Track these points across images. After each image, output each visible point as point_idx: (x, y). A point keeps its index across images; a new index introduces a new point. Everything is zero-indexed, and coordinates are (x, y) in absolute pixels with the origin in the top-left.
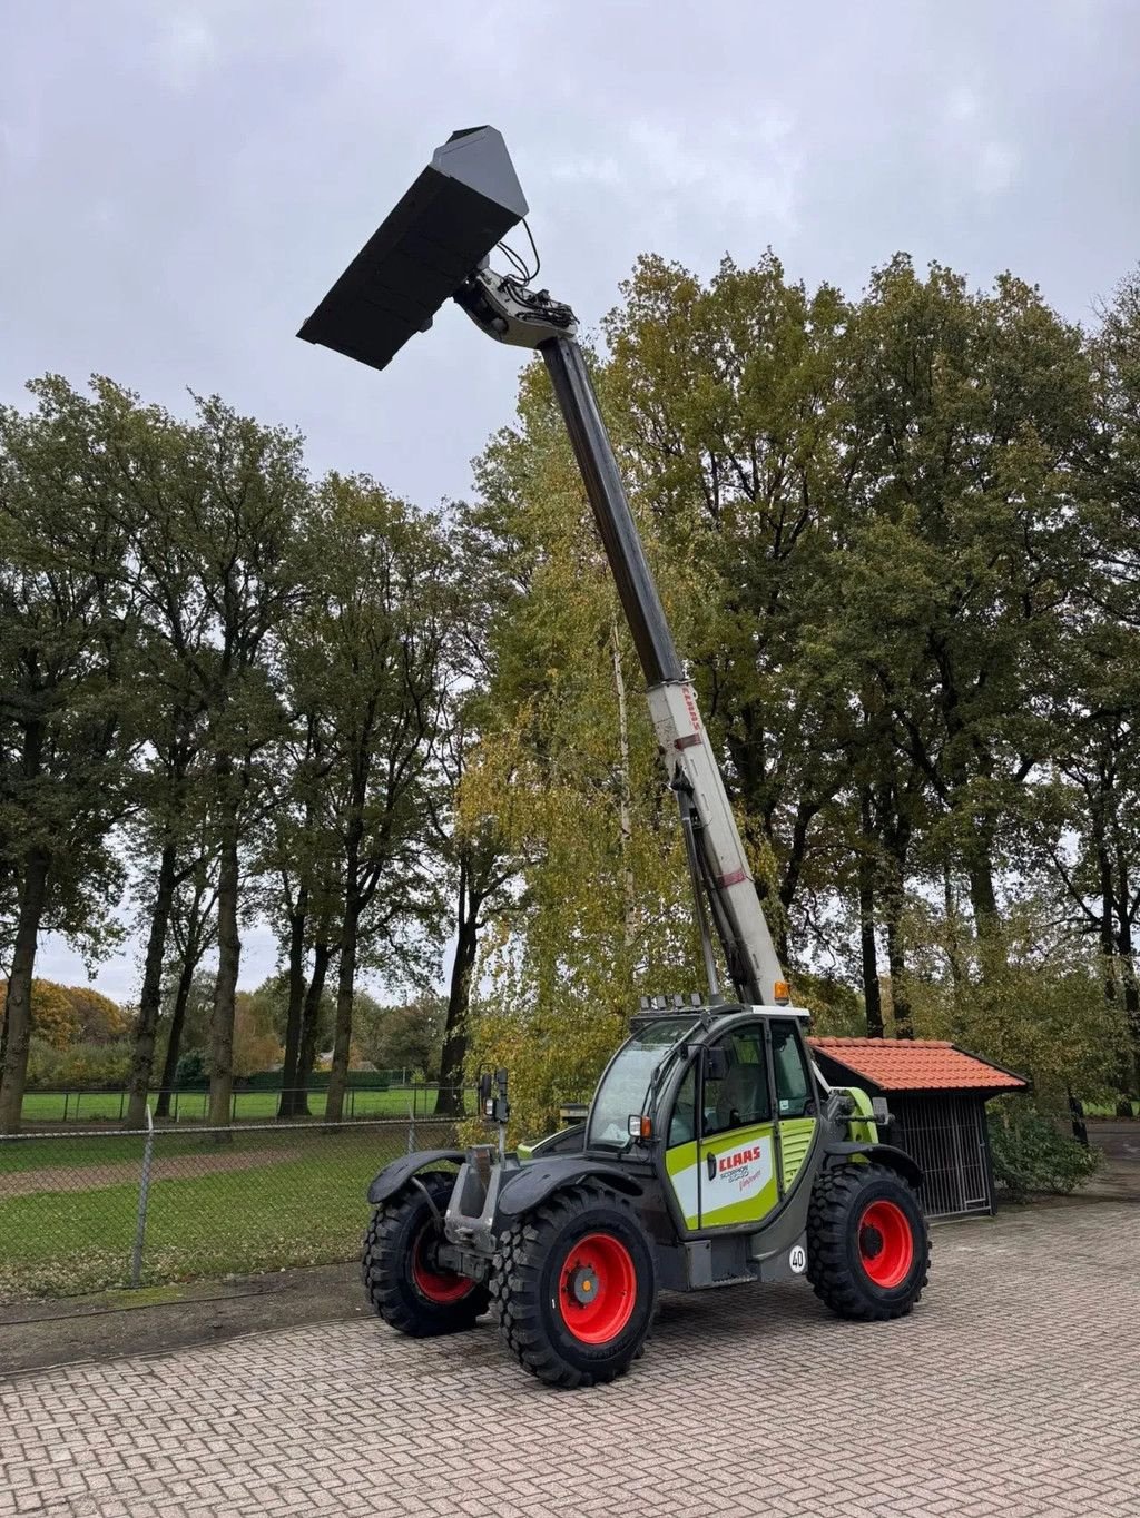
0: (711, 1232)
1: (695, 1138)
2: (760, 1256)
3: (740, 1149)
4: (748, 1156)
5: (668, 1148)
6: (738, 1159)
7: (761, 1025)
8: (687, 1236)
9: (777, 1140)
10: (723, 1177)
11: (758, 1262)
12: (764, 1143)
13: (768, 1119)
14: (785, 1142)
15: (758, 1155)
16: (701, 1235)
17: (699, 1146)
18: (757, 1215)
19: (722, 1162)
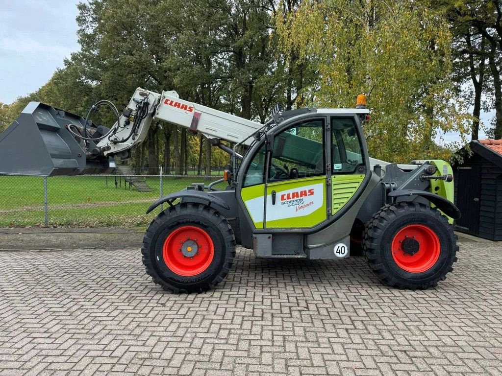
0: (272, 231)
1: (264, 182)
2: (311, 246)
3: (299, 190)
4: (304, 193)
5: (243, 187)
6: (295, 195)
7: (323, 120)
8: (254, 231)
9: (328, 186)
10: (283, 203)
11: (309, 248)
12: (318, 187)
13: (324, 174)
14: (334, 187)
15: (312, 193)
16: (265, 232)
17: (266, 187)
18: (310, 224)
19: (283, 196)
